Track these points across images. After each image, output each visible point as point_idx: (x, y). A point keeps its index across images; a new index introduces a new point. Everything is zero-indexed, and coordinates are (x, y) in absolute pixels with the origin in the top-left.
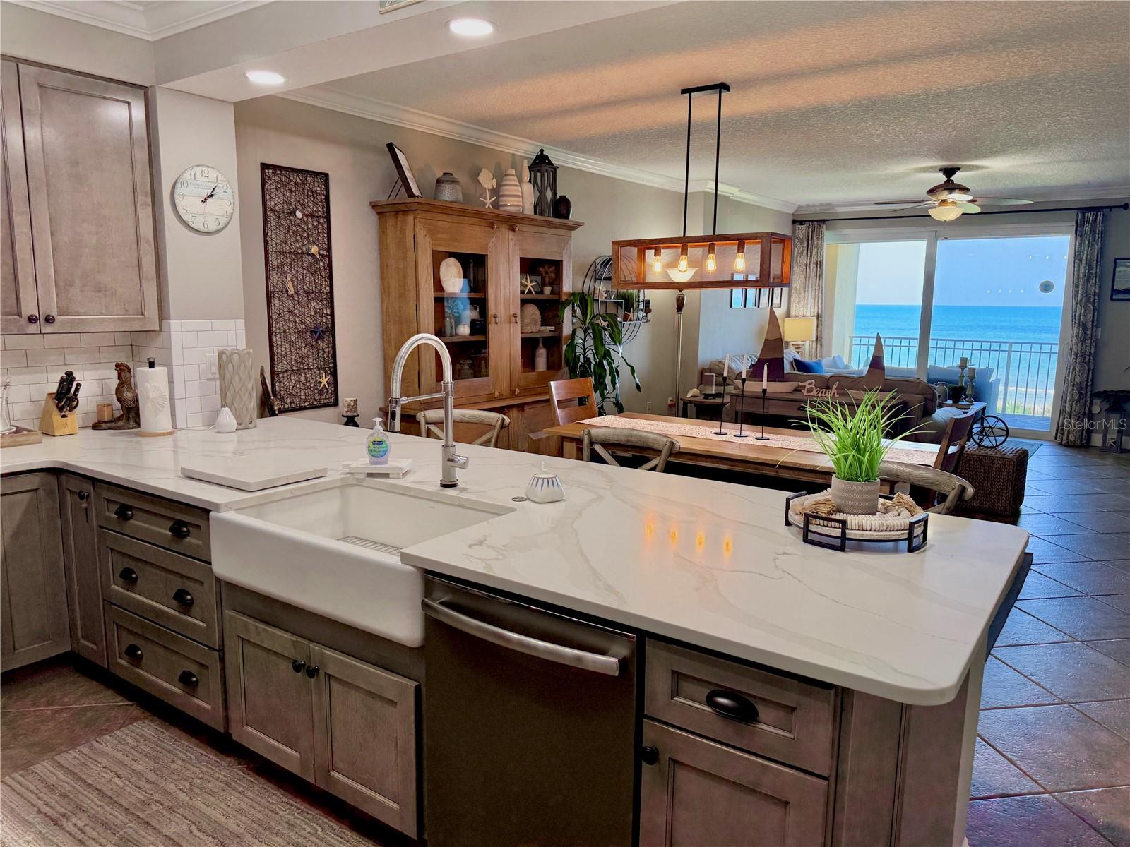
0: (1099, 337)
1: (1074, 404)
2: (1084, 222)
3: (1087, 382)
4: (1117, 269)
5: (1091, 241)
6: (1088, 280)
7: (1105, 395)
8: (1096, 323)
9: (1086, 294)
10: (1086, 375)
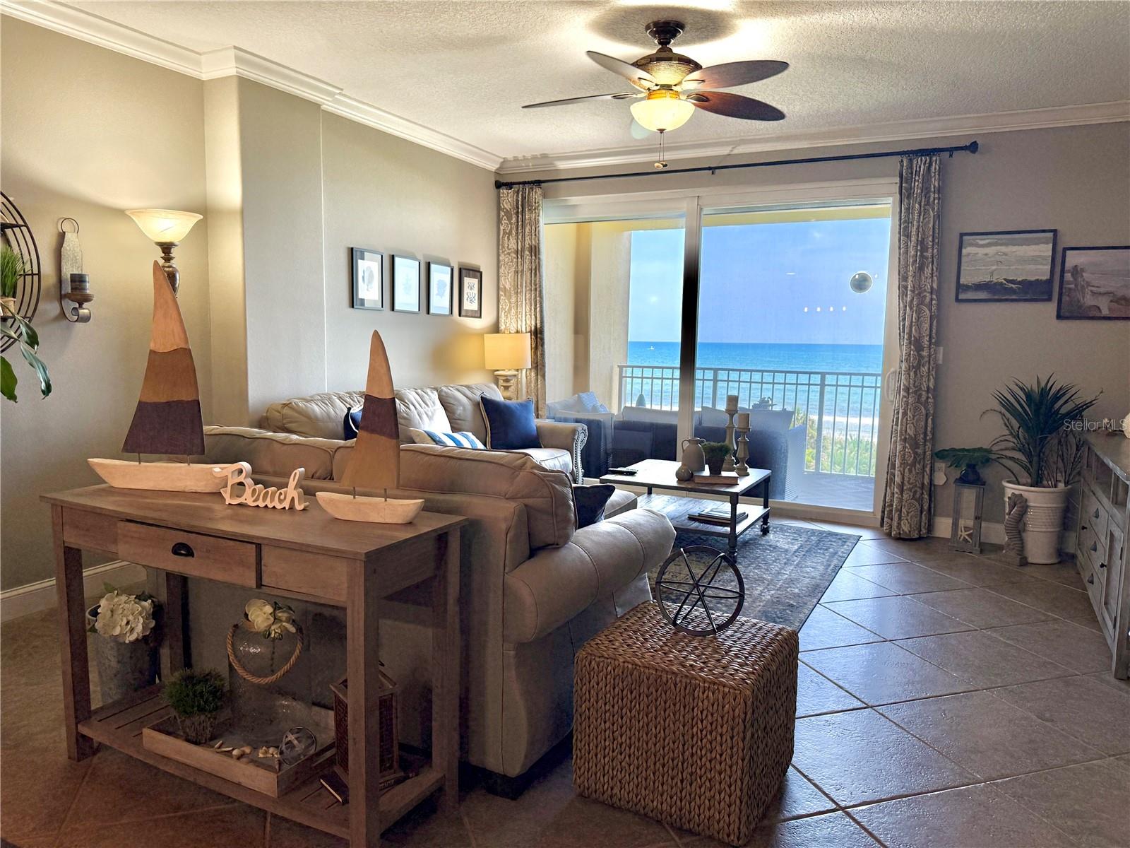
0: (940, 362)
1: (906, 470)
2: (912, 173)
3: (925, 434)
4: (964, 251)
5: (923, 204)
6: (921, 268)
7: (952, 456)
8: (937, 339)
9: (919, 291)
10: (923, 423)
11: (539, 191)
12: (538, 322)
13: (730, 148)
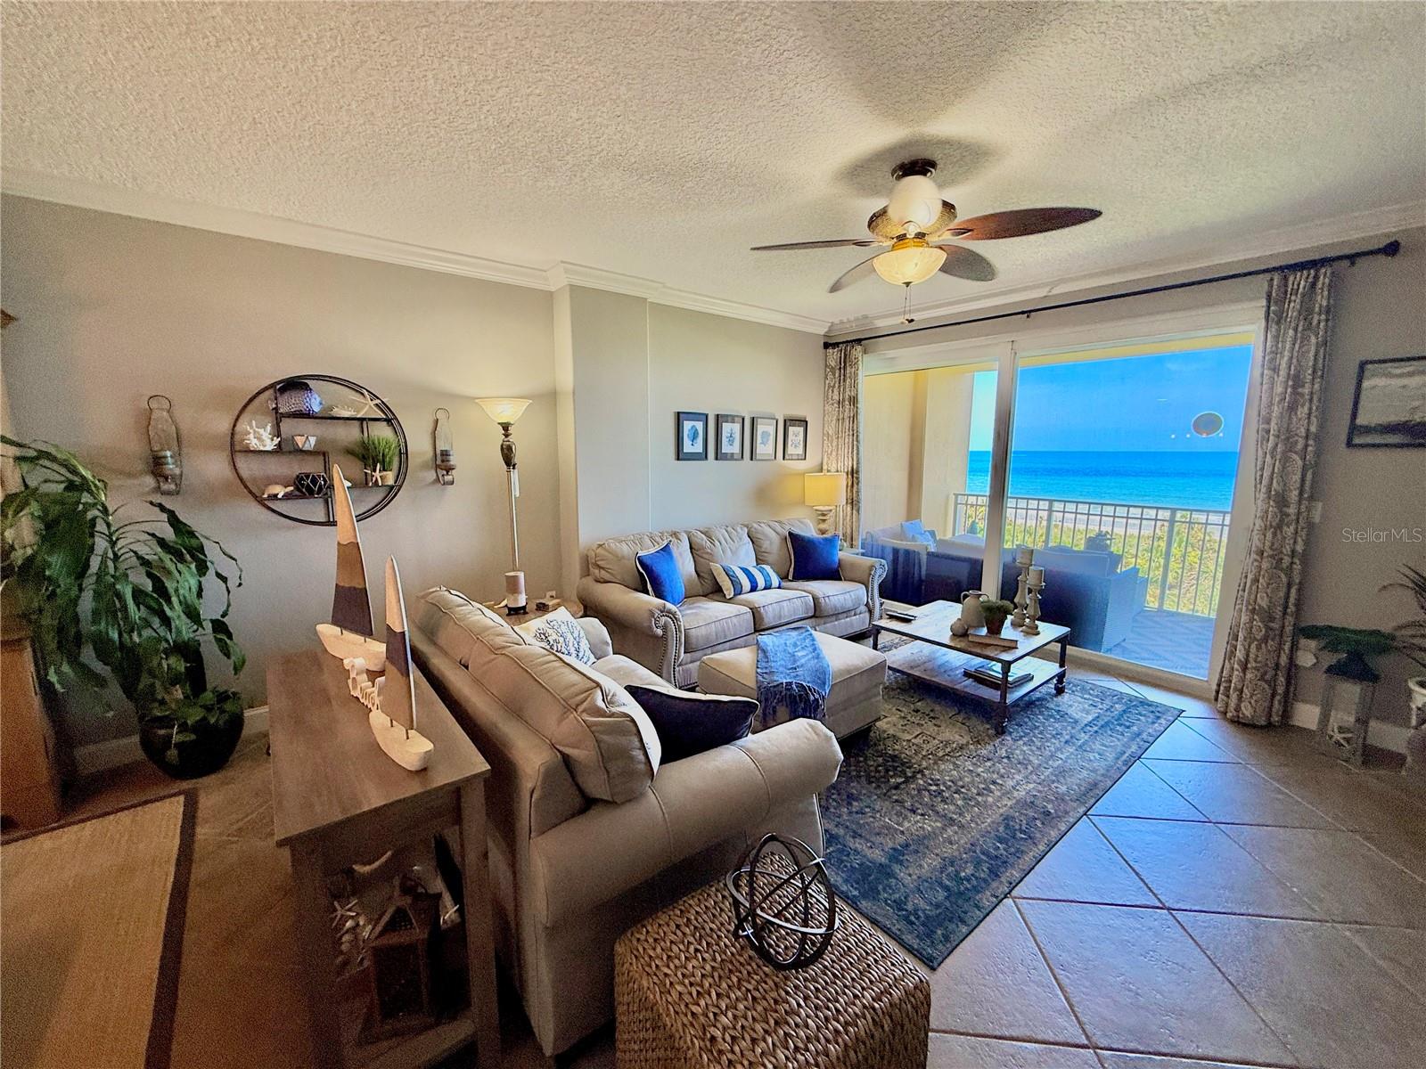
0: (1317, 520)
1: (1253, 646)
2: (1286, 292)
3: (1286, 607)
4: (1366, 384)
5: (1300, 329)
6: (1292, 408)
7: (1329, 636)
8: (1313, 490)
9: (1287, 437)
10: (1282, 594)
11: (859, 348)
12: (855, 463)
13: (1048, 289)
